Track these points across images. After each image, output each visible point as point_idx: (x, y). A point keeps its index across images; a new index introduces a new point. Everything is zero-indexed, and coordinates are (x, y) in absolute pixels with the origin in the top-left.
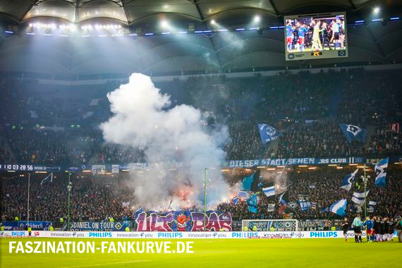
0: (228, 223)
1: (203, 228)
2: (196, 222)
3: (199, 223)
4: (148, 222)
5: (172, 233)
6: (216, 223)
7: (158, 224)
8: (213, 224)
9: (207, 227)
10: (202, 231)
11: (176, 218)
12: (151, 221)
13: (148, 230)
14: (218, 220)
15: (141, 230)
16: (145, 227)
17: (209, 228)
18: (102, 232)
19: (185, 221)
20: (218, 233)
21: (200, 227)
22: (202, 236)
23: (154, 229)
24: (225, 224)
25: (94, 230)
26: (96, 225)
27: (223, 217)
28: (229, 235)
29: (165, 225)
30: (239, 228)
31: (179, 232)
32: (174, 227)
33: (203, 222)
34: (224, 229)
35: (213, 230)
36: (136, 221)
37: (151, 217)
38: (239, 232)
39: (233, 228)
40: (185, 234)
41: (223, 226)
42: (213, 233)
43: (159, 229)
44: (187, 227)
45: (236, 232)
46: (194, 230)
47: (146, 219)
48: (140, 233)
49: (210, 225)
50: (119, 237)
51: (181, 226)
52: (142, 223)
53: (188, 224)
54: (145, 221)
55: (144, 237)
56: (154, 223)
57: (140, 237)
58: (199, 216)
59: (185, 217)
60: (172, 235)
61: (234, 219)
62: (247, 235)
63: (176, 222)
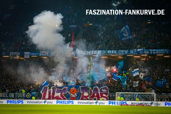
0: (106, 94)
1: (88, 98)
2: (83, 93)
3: (86, 94)
4: (50, 93)
5: (66, 101)
6: (98, 94)
7: (56, 94)
8: (96, 95)
9: (91, 97)
10: (87, 99)
11: (69, 90)
12: (52, 92)
13: (49, 98)
14: (99, 92)
15: (44, 99)
16: (47, 97)
17: (92, 97)
18: (16, 100)
19: (76, 92)
20: (99, 101)
21: (86, 97)
22: (87, 103)
23: (53, 98)
24: (104, 95)
25: (10, 98)
26: (12, 95)
27: (103, 90)
28: (106, 103)
29: (61, 95)
30: (114, 98)
31: (71, 101)
32: (68, 97)
33: (88, 93)
34: (103, 98)
35: (95, 99)
36: (41, 92)
37: (52, 89)
38: (113, 101)
39: (109, 98)
40: (76, 102)
41: (102, 96)
42: (95, 101)
43: (57, 98)
44: (77, 97)
45: (111, 101)
46: (82, 99)
47: (48, 90)
48: (43, 101)
50: (29, 104)
51: (73, 96)
52: (45, 94)
53: (78, 94)
54: (47, 92)
55: (46, 103)
56: (54, 93)
57: (43, 103)
58: (86, 89)
59: (76, 89)
60: (66, 103)
61: (110, 91)
62: (119, 103)
63: (69, 93)
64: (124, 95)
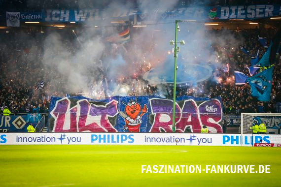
0: (216, 118)
1: (171, 127)
2: (158, 116)
3: (165, 118)
4: (73, 116)
5: (115, 135)
6: (195, 119)
7: (90, 120)
8: (189, 120)
9: (178, 126)
10: (169, 131)
11: (123, 108)
12: (78, 114)
13: (73, 129)
14: (198, 113)
15: (59, 129)
16: (67, 125)
17: (181, 126)
19: (140, 114)
20: (198, 136)
21: (165, 125)
22: (169, 140)
23: (83, 128)
24: (211, 120)
27: (207, 108)
28: (217, 139)
29: (103, 121)
30: (235, 129)
31: (128, 134)
32: (120, 125)
33: (171, 115)
34: (209, 128)
35: (188, 131)
36: (52, 113)
37: (78, 107)
38: (235, 135)
39: (224, 127)
40: (139, 138)
41: (206, 124)
42: (188, 136)
43: (93, 129)
44: (142, 125)
45: (230, 135)
46: (156, 130)
47: (69, 110)
48: (58, 135)
49: (184, 121)
51: (133, 122)
52: (62, 117)
53: (145, 119)
54: (68, 114)
55: (65, 142)
56: (83, 117)
57: (58, 142)
58: (164, 105)
59: (138, 106)
60: (115, 139)
61: (226, 111)
62: (249, 141)
63: (123, 115)
64: (262, 119)
